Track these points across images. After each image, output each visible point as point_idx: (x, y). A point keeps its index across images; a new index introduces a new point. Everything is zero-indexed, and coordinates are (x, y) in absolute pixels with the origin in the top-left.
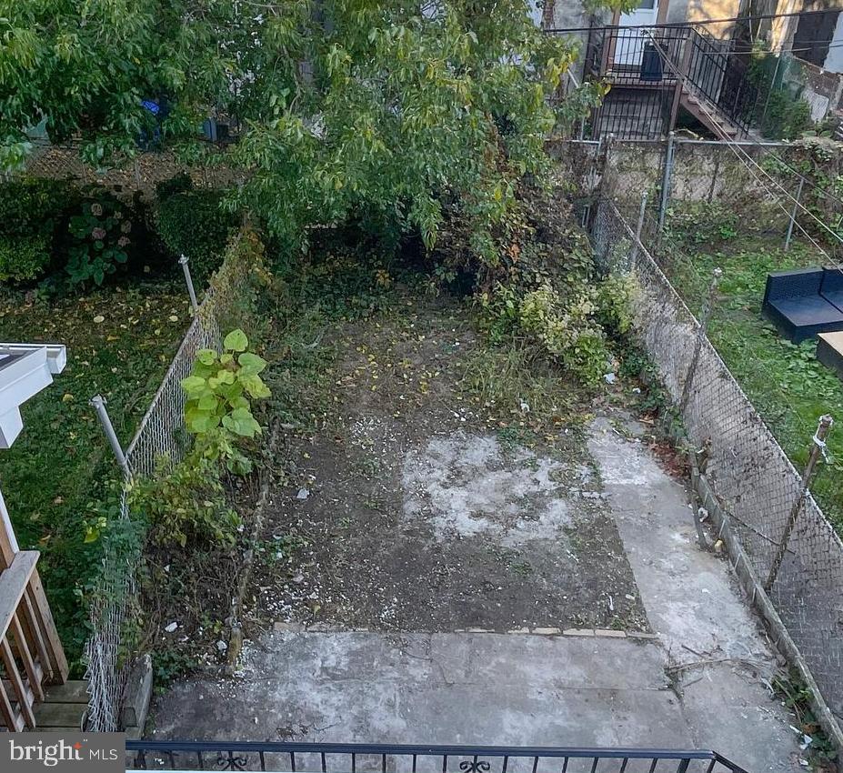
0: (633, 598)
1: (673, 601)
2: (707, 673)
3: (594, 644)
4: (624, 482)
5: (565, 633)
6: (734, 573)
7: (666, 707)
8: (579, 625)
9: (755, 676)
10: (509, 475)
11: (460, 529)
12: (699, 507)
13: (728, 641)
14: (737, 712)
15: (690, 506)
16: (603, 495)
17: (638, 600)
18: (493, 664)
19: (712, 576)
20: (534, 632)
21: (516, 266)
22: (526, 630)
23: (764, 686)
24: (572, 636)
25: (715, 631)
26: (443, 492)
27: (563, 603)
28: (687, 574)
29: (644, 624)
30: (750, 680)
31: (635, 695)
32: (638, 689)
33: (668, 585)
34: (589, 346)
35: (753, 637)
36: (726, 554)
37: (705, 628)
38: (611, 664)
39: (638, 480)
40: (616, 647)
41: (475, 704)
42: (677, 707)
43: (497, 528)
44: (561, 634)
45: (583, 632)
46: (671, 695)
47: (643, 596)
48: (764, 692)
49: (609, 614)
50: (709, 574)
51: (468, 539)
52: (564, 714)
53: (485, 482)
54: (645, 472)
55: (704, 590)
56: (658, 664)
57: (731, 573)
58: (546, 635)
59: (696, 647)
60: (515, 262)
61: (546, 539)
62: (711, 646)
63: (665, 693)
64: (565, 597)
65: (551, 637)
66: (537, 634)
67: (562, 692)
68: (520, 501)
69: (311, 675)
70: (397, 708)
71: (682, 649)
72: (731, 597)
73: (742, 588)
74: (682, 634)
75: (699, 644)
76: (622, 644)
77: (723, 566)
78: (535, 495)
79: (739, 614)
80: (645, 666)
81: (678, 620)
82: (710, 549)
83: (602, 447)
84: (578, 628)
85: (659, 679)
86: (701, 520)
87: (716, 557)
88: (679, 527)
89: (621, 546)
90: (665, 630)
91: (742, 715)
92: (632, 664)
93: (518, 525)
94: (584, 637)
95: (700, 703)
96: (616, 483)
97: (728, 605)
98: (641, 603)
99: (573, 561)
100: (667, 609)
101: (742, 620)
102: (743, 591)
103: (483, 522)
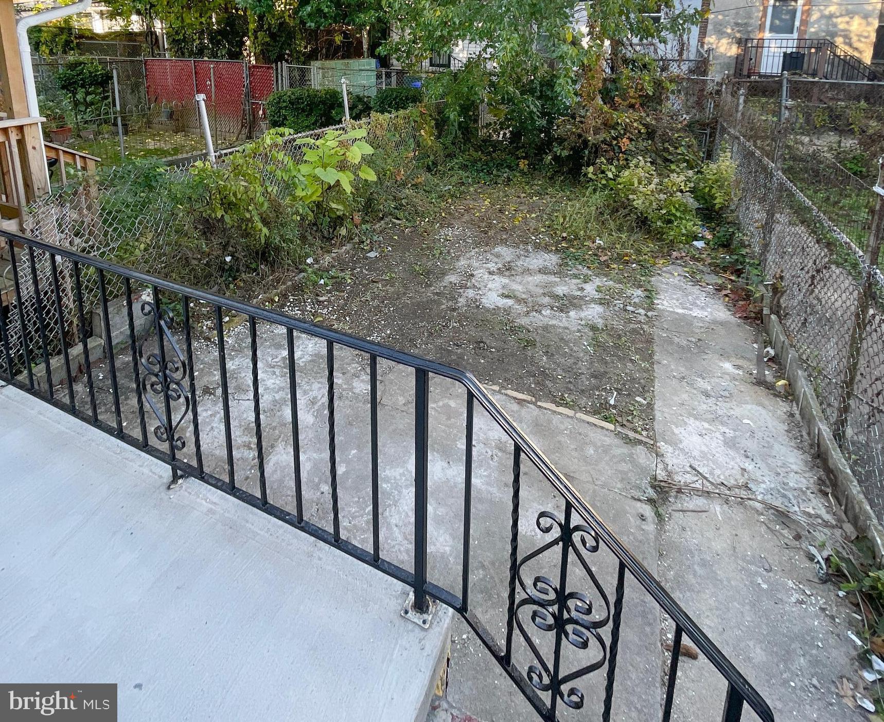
0: (645, 402)
1: (696, 419)
2: (717, 508)
3: (568, 424)
4: (680, 311)
5: (539, 403)
6: (798, 416)
7: (633, 521)
8: (561, 402)
9: (798, 537)
10: (559, 279)
11: (483, 301)
12: (765, 347)
13: (764, 482)
14: (751, 575)
15: (755, 345)
16: (650, 314)
17: (650, 406)
18: (441, 404)
19: (764, 412)
20: (503, 391)
21: (624, 153)
22: (496, 388)
23: (811, 558)
24: (545, 409)
25: (749, 466)
26: (486, 276)
27: (554, 380)
28: (727, 400)
29: (646, 430)
30: (786, 541)
31: (594, 491)
32: (603, 486)
33: (696, 403)
34: (677, 210)
35: (808, 492)
36: (790, 394)
37: (733, 459)
38: (580, 449)
39: (696, 313)
40: (596, 436)
41: (394, 431)
42: (650, 527)
43: (520, 308)
44: (535, 404)
45: (561, 409)
46: (647, 510)
47: (658, 405)
48: (807, 564)
49: (605, 406)
50: (760, 408)
51: (488, 310)
52: (489, 476)
53: (531, 278)
54: (709, 310)
55: (746, 421)
56: (643, 470)
57: (792, 415)
58: (515, 398)
59: (712, 473)
60: (623, 150)
61: (567, 328)
62: (736, 480)
63: (639, 504)
64: (560, 377)
65: (520, 402)
66: (506, 395)
67: (500, 454)
68: (556, 297)
69: (270, 359)
70: (316, 407)
71: (689, 469)
72: (784, 439)
73: (804, 433)
74: (696, 453)
75: (717, 472)
76: (606, 435)
77: (783, 407)
78: (575, 298)
79: (792, 460)
80: (624, 467)
81: (696, 439)
82: (770, 387)
83: (667, 284)
84: (558, 405)
85: (638, 488)
86: (765, 360)
87: (775, 395)
88: (734, 359)
89: (651, 356)
90: (674, 443)
91: (760, 581)
92: (607, 458)
93: (543, 312)
94: (560, 414)
95: (692, 540)
96: (671, 310)
97: (777, 446)
98: (652, 409)
99: (586, 352)
100: (686, 423)
101: (794, 467)
102: (806, 436)
103: (510, 302)
